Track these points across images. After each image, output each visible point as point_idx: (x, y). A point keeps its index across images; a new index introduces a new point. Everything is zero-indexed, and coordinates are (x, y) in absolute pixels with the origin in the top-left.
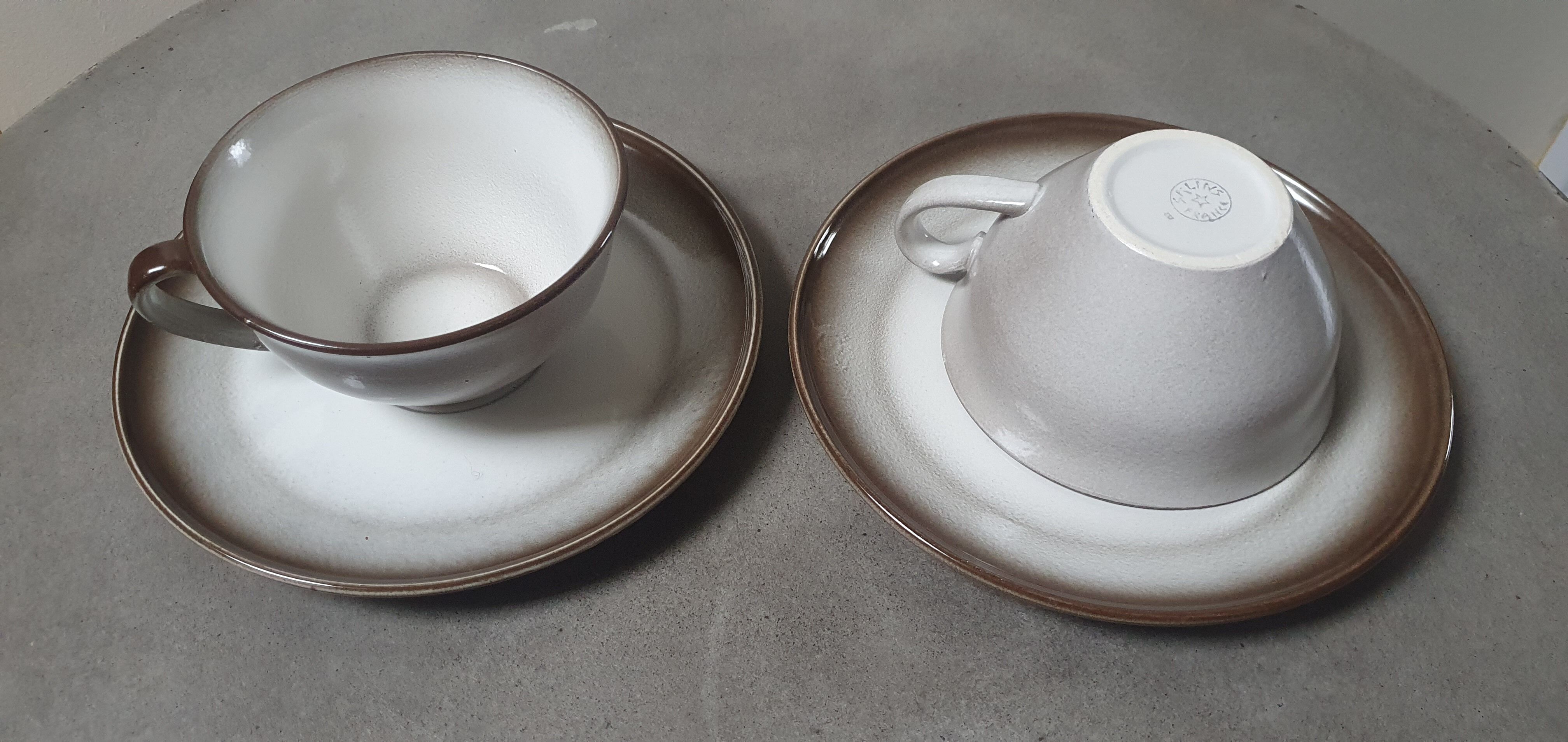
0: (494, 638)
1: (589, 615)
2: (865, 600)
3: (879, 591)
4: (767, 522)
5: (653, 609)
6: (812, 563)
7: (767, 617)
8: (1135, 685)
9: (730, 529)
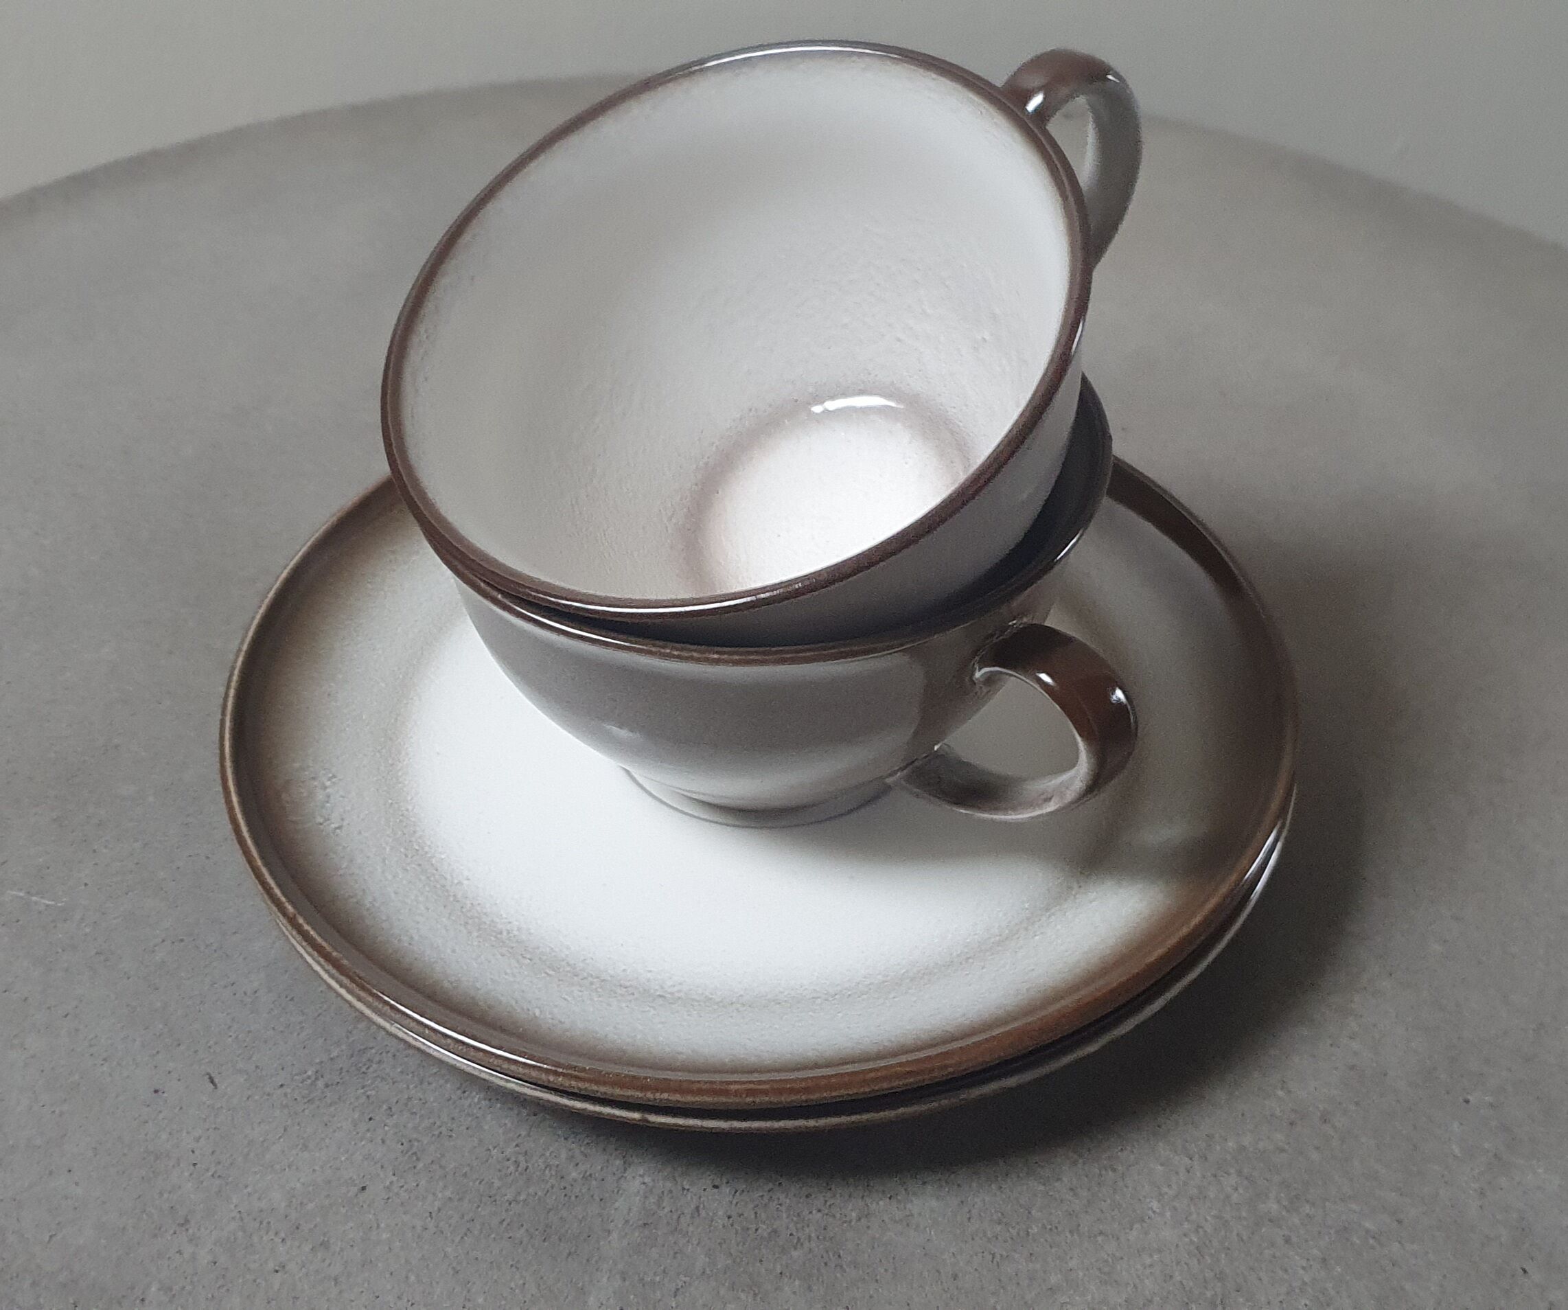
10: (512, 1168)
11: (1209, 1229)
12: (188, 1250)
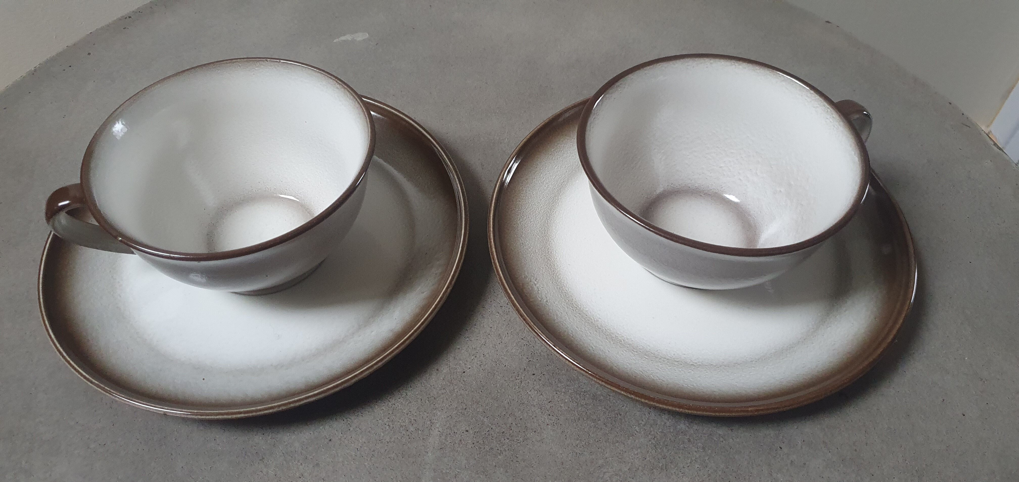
0: (286, 445)
1: (349, 430)
2: (533, 419)
3: (542, 413)
4: (470, 367)
5: (391, 426)
6: (498, 394)
7: (467, 431)
8: (709, 475)
9: (444, 371)
10: (387, 428)
11: (658, 437)
12: (265, 470)
